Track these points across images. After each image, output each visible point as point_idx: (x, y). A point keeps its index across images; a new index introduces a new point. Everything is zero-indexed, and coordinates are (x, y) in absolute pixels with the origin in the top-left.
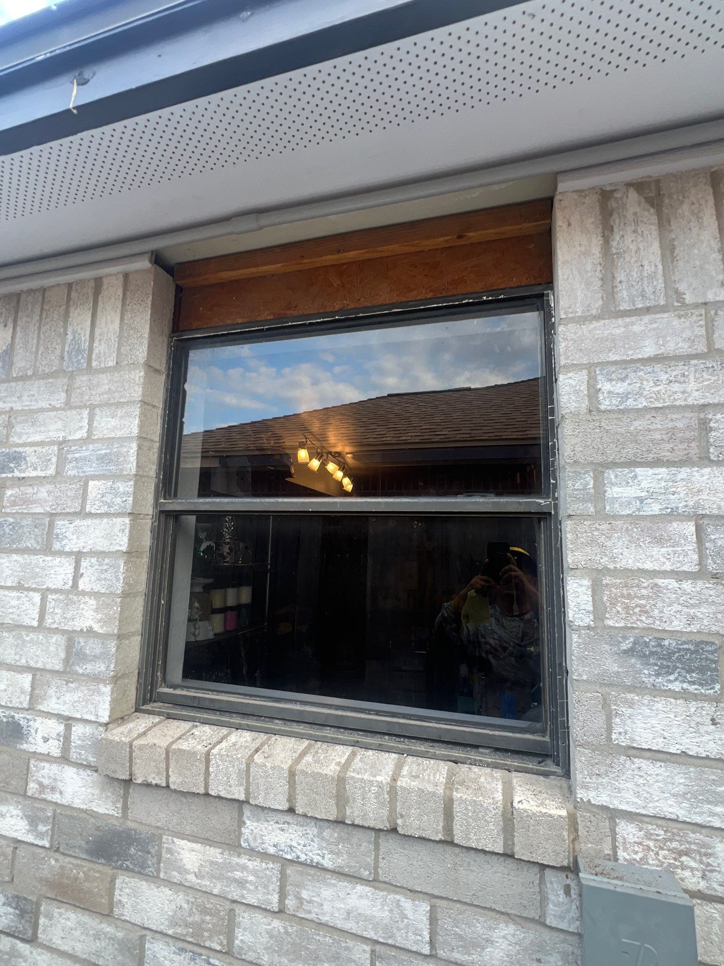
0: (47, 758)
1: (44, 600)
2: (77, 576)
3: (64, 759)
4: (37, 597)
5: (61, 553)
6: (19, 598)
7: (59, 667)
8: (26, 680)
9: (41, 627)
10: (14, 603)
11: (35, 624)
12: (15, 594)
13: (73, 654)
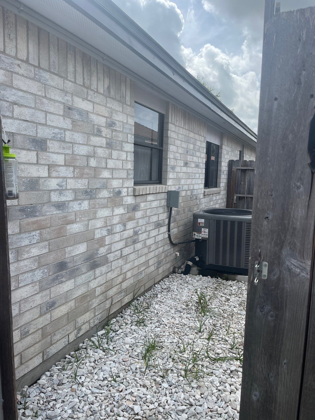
0: (125, 196)
1: (123, 163)
2: (127, 157)
3: (128, 195)
4: (121, 162)
5: (124, 151)
6: (118, 162)
7: (126, 177)
8: (121, 181)
9: (123, 169)
10: (117, 163)
11: (121, 168)
12: (117, 161)
13: (128, 174)
